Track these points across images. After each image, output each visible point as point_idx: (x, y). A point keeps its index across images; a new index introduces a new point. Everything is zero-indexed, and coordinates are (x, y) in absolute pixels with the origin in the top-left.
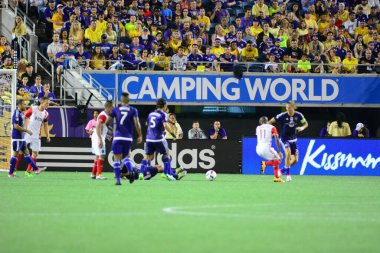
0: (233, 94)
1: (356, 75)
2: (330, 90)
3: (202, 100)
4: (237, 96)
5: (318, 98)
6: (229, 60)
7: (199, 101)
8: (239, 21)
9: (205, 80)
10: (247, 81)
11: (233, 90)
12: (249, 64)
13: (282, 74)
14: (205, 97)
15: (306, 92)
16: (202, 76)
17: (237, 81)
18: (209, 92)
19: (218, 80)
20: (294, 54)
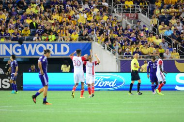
0: (18, 52)
1: (78, 42)
2: (65, 49)
3: (3, 55)
4: (20, 53)
5: (59, 53)
6: (16, 35)
7: (2, 56)
8: (21, 17)
9: (5, 45)
10: (25, 46)
11: (18, 50)
12: (26, 37)
13: (42, 42)
14: (5, 54)
15: (54, 50)
16: (3, 44)
17: (20, 46)
18: (7, 51)
19: (11, 45)
20: (48, 32)
